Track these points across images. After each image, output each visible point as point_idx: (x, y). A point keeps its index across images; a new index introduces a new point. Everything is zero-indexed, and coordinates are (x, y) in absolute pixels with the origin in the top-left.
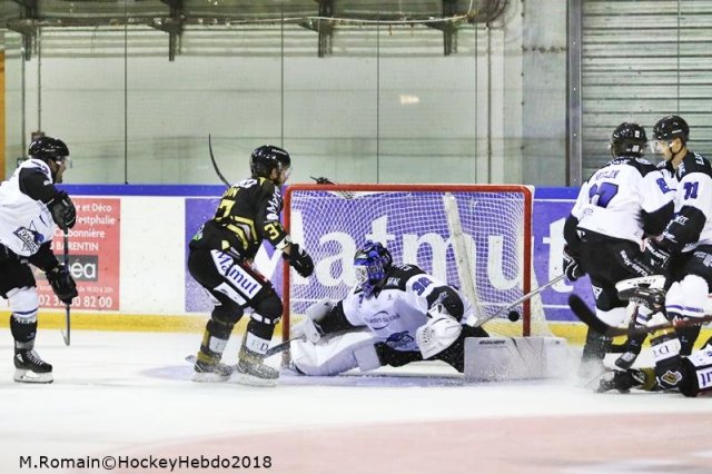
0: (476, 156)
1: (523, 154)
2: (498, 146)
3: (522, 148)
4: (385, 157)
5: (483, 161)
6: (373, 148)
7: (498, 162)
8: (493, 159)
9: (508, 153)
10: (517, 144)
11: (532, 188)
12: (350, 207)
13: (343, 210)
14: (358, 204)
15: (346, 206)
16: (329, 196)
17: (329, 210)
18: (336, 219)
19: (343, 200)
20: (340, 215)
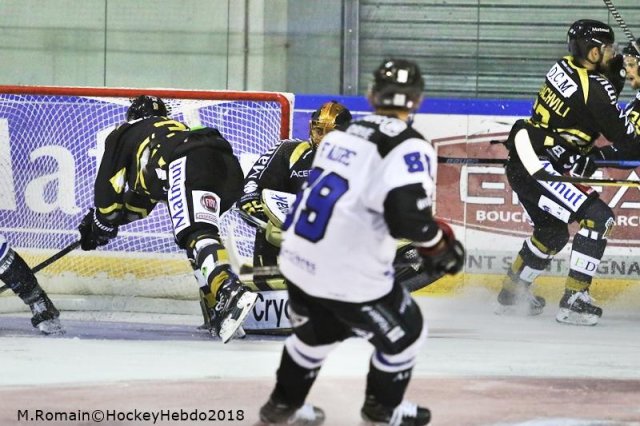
0: (228, 55)
1: (288, 54)
2: (257, 43)
3: (287, 46)
4: (117, 55)
5: (237, 62)
6: (100, 42)
7: (257, 63)
8: (250, 59)
9: (269, 51)
10: (282, 40)
11: (290, 97)
12: (66, 115)
13: (56, 118)
14: (78, 112)
15: (60, 113)
16: (39, 100)
17: (39, 118)
18: (47, 129)
19: (57, 106)
20: (52, 124)
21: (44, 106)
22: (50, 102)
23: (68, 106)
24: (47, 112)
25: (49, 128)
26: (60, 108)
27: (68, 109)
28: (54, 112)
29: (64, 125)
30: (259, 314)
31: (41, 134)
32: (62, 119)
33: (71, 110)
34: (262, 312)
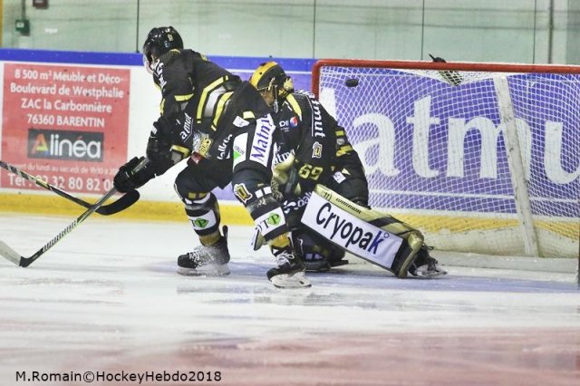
0: (535, 30)
2: (561, 21)
6: (418, 19)
7: (560, 38)
8: (554, 34)
9: (572, 29)
12: (389, 85)
13: (380, 89)
14: (399, 84)
15: (383, 84)
16: (365, 72)
17: (364, 88)
18: (371, 99)
19: (381, 78)
20: (377, 94)
21: (368, 78)
22: (374, 74)
23: (391, 77)
24: (372, 84)
25: (374, 98)
26: (384, 80)
27: (390, 81)
28: (377, 84)
29: (387, 96)
30: (321, 219)
31: (366, 104)
32: (385, 90)
33: (393, 81)
34: (324, 220)
